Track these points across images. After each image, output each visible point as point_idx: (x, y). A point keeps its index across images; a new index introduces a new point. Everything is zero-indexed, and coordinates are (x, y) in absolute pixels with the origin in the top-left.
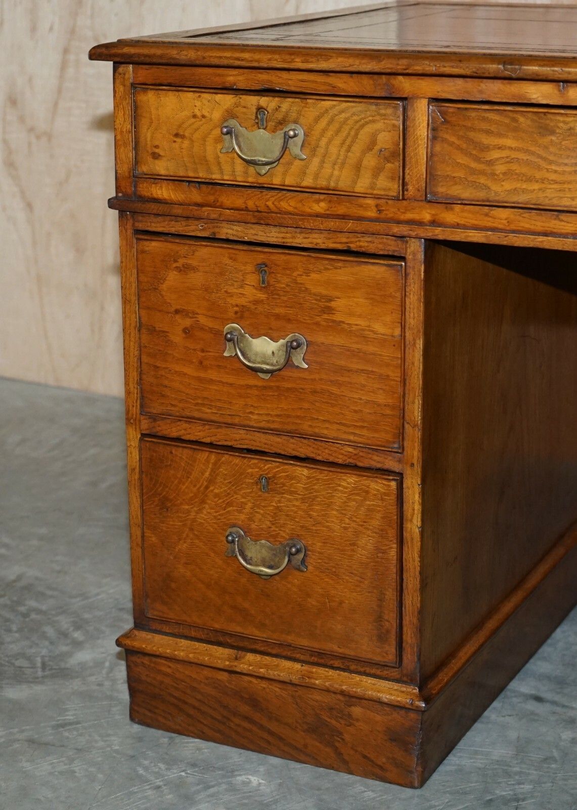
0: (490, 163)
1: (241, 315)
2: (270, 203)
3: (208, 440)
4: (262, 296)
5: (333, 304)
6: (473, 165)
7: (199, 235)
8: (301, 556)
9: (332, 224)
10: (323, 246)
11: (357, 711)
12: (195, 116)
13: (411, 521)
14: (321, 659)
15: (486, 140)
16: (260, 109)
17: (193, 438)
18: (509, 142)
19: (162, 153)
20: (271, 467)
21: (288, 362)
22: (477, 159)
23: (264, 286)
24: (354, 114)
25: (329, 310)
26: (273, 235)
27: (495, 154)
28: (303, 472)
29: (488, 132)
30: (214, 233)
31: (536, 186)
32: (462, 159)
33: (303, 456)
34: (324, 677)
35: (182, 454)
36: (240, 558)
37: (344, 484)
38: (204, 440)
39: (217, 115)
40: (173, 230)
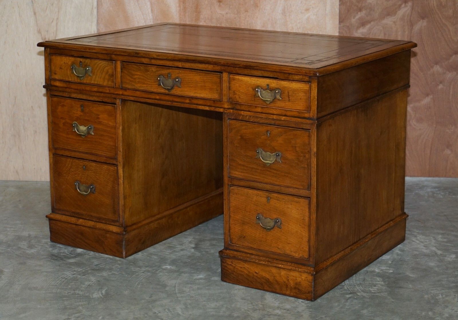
0: (135, 79)
1: (78, 119)
2: (83, 88)
3: (69, 155)
4: (82, 114)
5: (99, 116)
6: (131, 79)
7: (66, 96)
8: (94, 189)
9: (98, 94)
10: (97, 100)
11: (108, 235)
12: (65, 63)
13: (120, 179)
14: (100, 220)
15: (133, 72)
16: (81, 62)
17: (66, 155)
18: (139, 73)
19: (57, 73)
20: (86, 163)
21: (88, 133)
22: (132, 78)
23: (82, 111)
24: (103, 64)
25: (98, 118)
26: (84, 97)
27: (136, 77)
28: (94, 164)
29: (134, 70)
30: (70, 96)
31: (145, 85)
32: (128, 78)
33: (93, 160)
34: (99, 225)
35: (63, 159)
36: (78, 189)
37: (104, 168)
38: (68, 155)
39: (70, 63)
40: (60, 95)
